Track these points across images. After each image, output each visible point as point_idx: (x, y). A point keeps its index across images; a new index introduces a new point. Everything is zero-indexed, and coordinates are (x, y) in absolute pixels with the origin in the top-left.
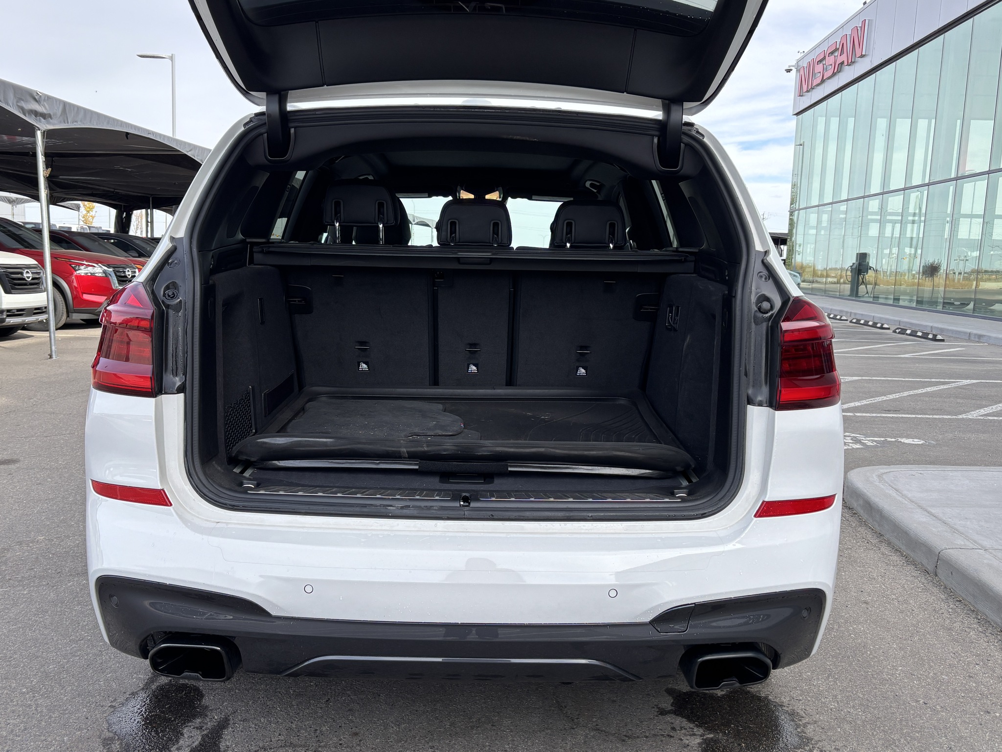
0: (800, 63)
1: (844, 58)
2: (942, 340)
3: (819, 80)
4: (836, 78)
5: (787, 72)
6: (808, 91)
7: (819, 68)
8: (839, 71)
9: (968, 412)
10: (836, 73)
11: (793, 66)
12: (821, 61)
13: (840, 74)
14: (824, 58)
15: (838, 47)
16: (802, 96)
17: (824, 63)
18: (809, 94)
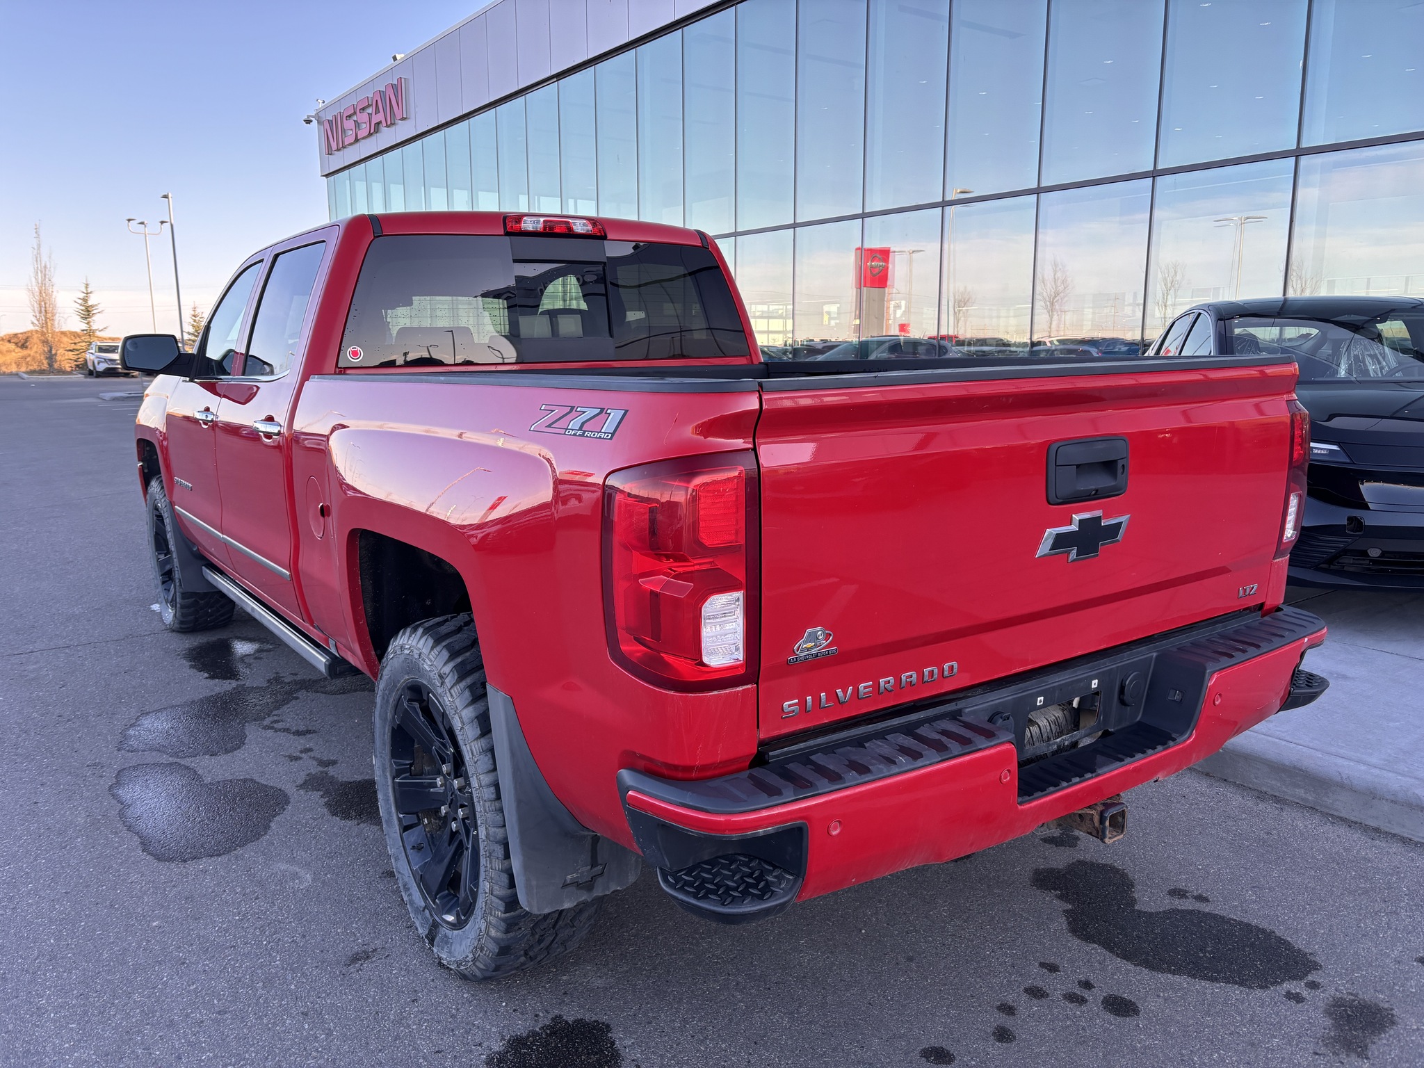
0: (322, 114)
1: (380, 117)
3: (352, 139)
5: (307, 123)
6: (338, 150)
7: (349, 124)
8: (377, 131)
10: (372, 134)
11: (313, 117)
12: (349, 116)
14: (355, 113)
15: (370, 103)
16: (331, 154)
17: (356, 119)
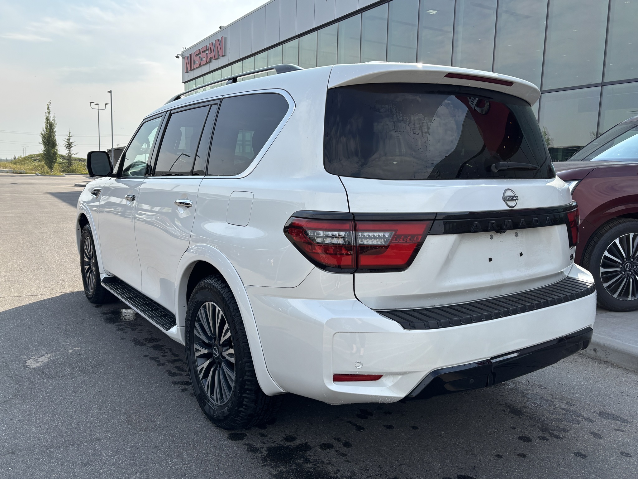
0: (184, 54)
1: (212, 55)
3: (198, 66)
4: (208, 65)
5: (177, 58)
6: (191, 70)
7: (197, 58)
10: (207, 63)
11: (180, 55)
12: (197, 55)
13: (210, 64)
14: (200, 53)
15: (207, 49)
16: (187, 73)
17: (200, 56)
18: (192, 72)
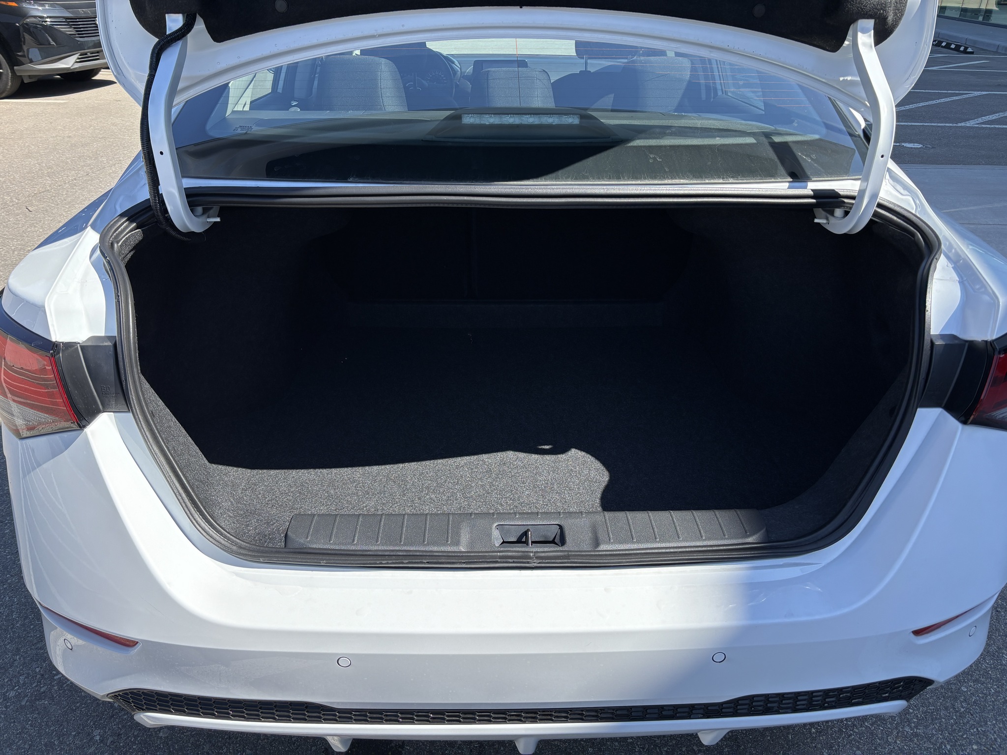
2: (972, 53)
9: (968, 120)
